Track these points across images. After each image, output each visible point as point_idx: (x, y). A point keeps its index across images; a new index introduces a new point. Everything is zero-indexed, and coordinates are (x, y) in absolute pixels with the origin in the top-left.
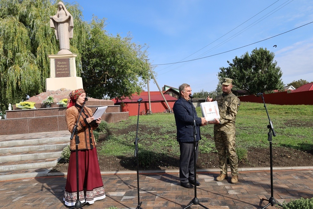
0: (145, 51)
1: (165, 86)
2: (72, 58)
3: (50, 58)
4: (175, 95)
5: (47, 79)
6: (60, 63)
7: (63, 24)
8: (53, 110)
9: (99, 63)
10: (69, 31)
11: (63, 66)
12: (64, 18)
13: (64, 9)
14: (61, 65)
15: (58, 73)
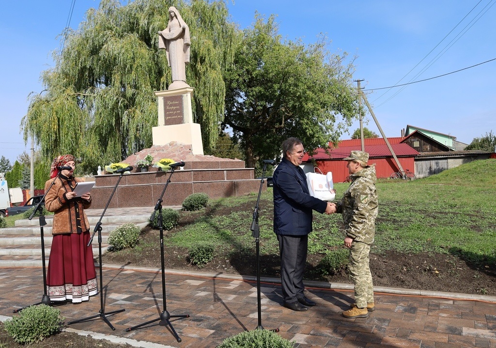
0: (350, 66)
1: (408, 127)
2: (186, 95)
3: (157, 96)
4: (424, 145)
5: (153, 128)
6: (171, 103)
7: (175, 42)
8: (149, 175)
9: (264, 94)
10: (185, 51)
11: (174, 108)
12: (176, 32)
13: (177, 18)
14: (171, 105)
15: (167, 118)
